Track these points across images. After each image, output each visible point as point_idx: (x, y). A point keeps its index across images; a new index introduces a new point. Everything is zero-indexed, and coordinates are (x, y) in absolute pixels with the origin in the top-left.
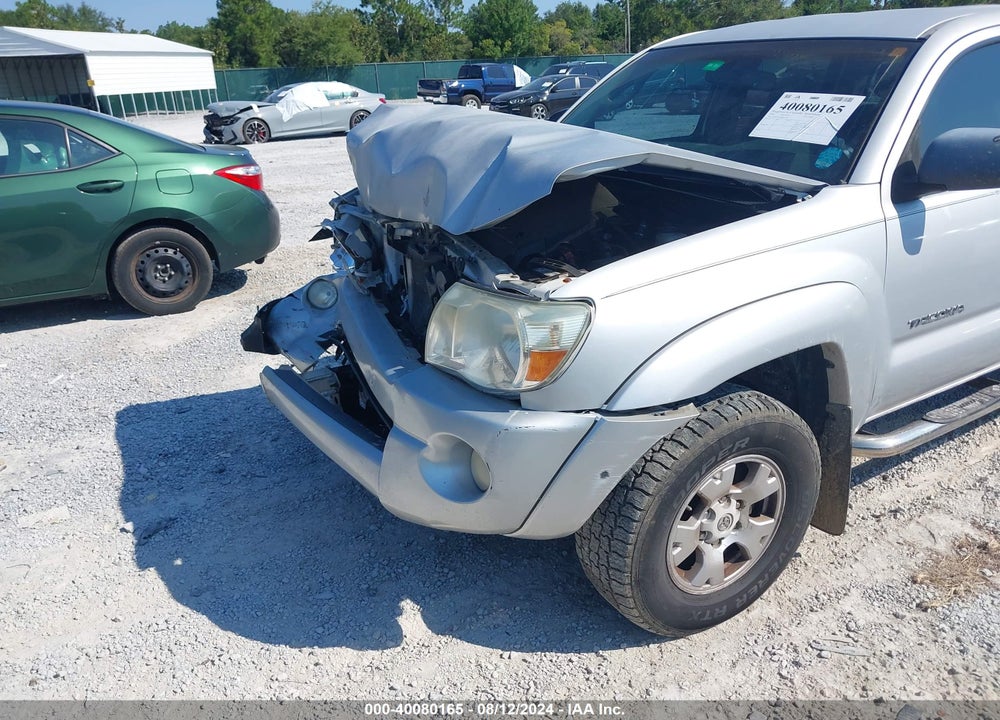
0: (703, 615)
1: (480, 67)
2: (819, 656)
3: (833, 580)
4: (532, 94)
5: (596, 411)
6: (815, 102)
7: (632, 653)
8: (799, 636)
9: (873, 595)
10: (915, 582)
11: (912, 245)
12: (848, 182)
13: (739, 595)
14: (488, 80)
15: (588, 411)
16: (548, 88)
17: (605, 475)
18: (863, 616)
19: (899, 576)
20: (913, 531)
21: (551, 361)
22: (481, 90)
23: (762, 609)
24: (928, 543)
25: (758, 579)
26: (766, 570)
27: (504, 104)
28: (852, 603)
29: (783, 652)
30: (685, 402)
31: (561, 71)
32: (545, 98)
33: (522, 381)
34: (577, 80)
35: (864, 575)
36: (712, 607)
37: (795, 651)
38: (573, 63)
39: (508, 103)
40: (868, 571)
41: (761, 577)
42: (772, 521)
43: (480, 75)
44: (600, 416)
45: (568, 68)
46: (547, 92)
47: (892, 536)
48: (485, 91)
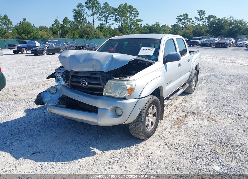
0: (150, 135)
1: (26, 41)
2: (168, 137)
3: (164, 127)
4: (43, 48)
5: (137, 98)
6: (148, 49)
7: (141, 144)
8: (164, 135)
9: (170, 128)
10: (175, 125)
11: (167, 70)
12: (157, 61)
13: (153, 131)
14: (29, 44)
15: (136, 98)
16: (46, 47)
17: (140, 109)
18: (171, 131)
19: (172, 125)
20: (170, 118)
21: (131, 90)
22: (27, 47)
23: (156, 133)
24: (173, 120)
25: (155, 128)
26: (156, 126)
27: (36, 51)
28: (168, 129)
29: (163, 138)
30: (148, 96)
31: (47, 43)
32: (46, 49)
33: (126, 94)
34: (54, 45)
35: (167, 126)
36: (151, 133)
37: (164, 137)
38: (50, 41)
39: (36, 50)
40: (167, 125)
41: (155, 127)
42: (156, 117)
43: (26, 43)
44: (138, 99)
45: (49, 42)
46: (47, 48)
47: (168, 120)
48: (28, 47)
